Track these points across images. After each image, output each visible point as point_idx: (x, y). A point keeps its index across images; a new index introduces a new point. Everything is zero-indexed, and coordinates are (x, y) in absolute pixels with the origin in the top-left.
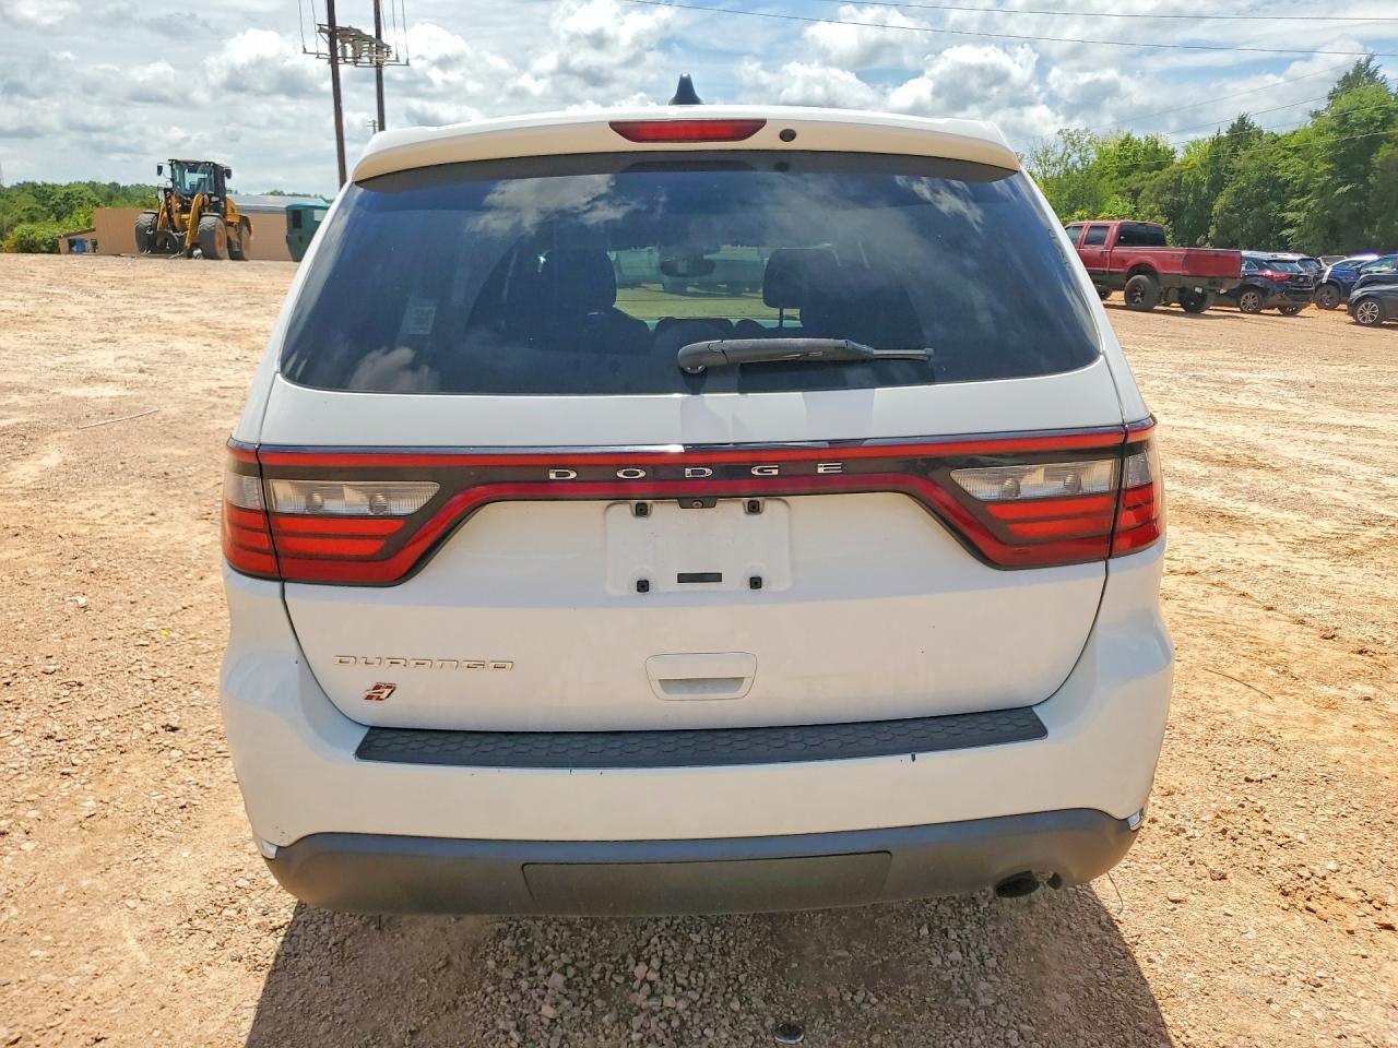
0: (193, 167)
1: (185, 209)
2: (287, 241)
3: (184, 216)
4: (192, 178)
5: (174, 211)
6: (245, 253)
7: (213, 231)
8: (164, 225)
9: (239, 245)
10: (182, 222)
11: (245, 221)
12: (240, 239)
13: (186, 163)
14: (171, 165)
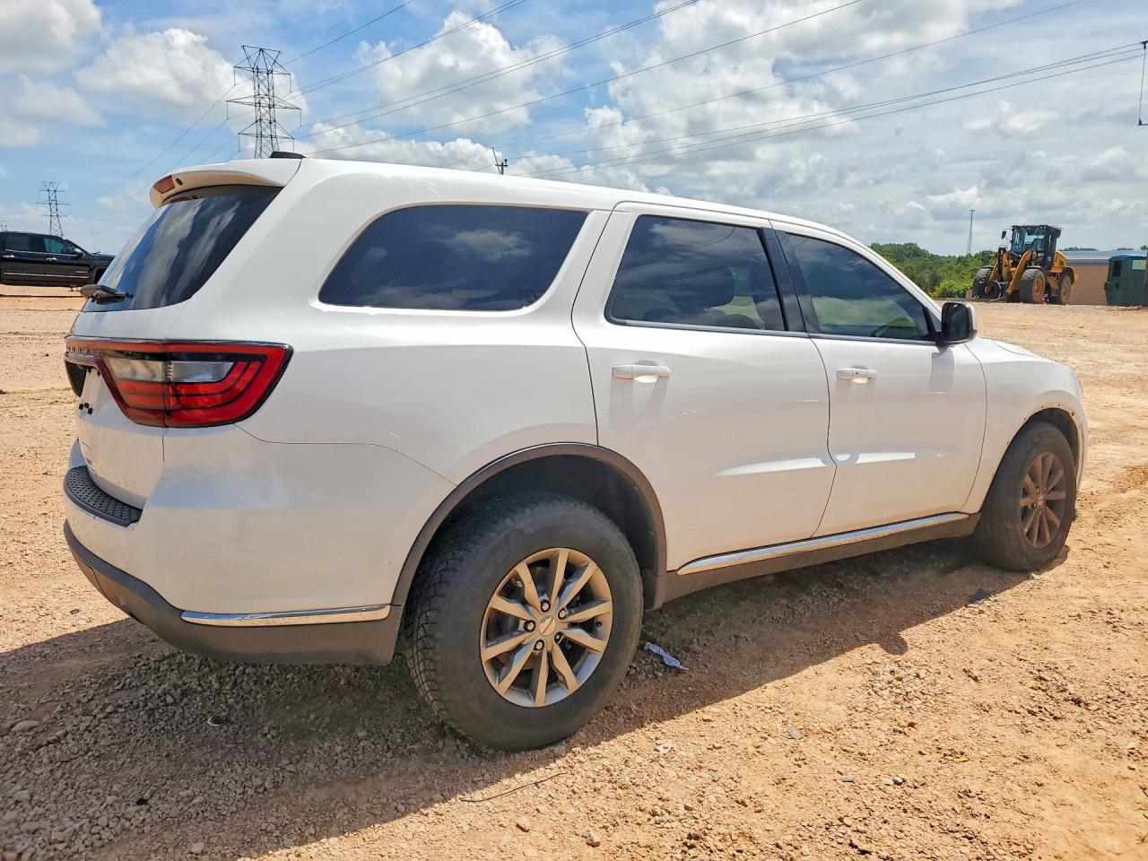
0: (1031, 230)
1: (1015, 264)
2: (1105, 288)
3: (1012, 269)
4: (1029, 239)
5: (1004, 265)
6: (1064, 298)
7: (1033, 280)
8: (995, 277)
9: (1058, 292)
10: (1009, 273)
11: (1068, 272)
12: (1060, 288)
13: (1025, 227)
14: (1013, 230)
